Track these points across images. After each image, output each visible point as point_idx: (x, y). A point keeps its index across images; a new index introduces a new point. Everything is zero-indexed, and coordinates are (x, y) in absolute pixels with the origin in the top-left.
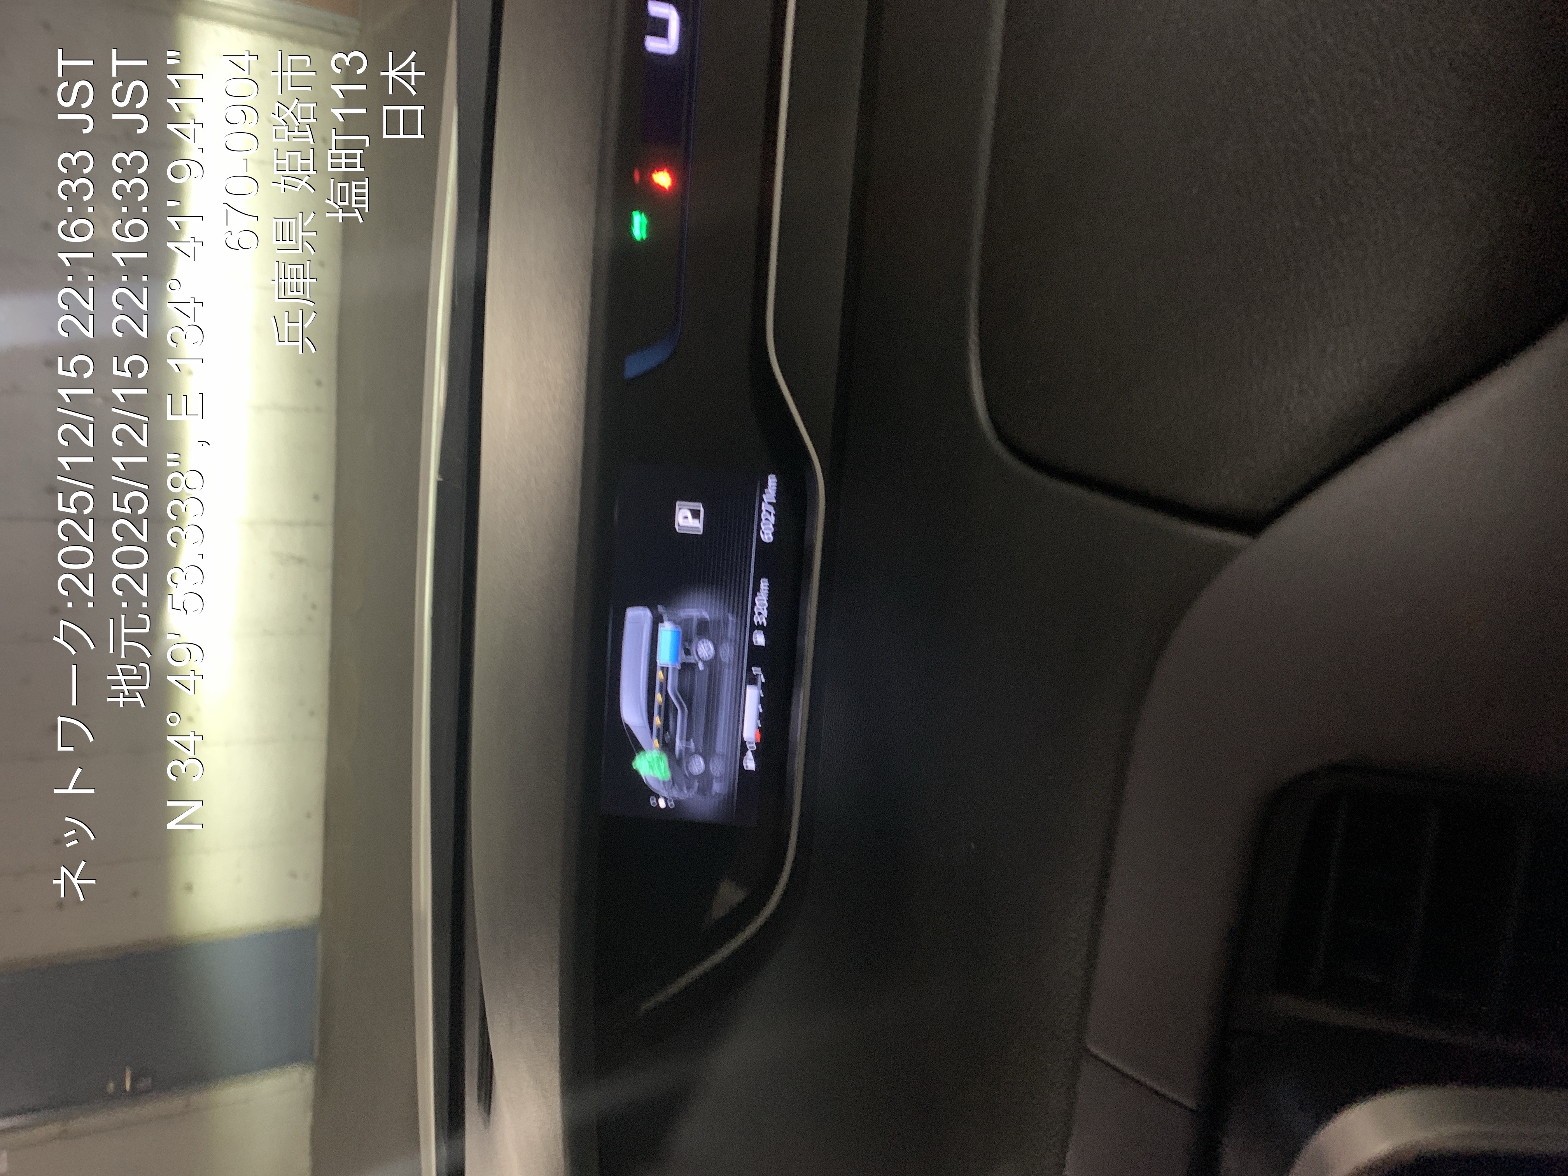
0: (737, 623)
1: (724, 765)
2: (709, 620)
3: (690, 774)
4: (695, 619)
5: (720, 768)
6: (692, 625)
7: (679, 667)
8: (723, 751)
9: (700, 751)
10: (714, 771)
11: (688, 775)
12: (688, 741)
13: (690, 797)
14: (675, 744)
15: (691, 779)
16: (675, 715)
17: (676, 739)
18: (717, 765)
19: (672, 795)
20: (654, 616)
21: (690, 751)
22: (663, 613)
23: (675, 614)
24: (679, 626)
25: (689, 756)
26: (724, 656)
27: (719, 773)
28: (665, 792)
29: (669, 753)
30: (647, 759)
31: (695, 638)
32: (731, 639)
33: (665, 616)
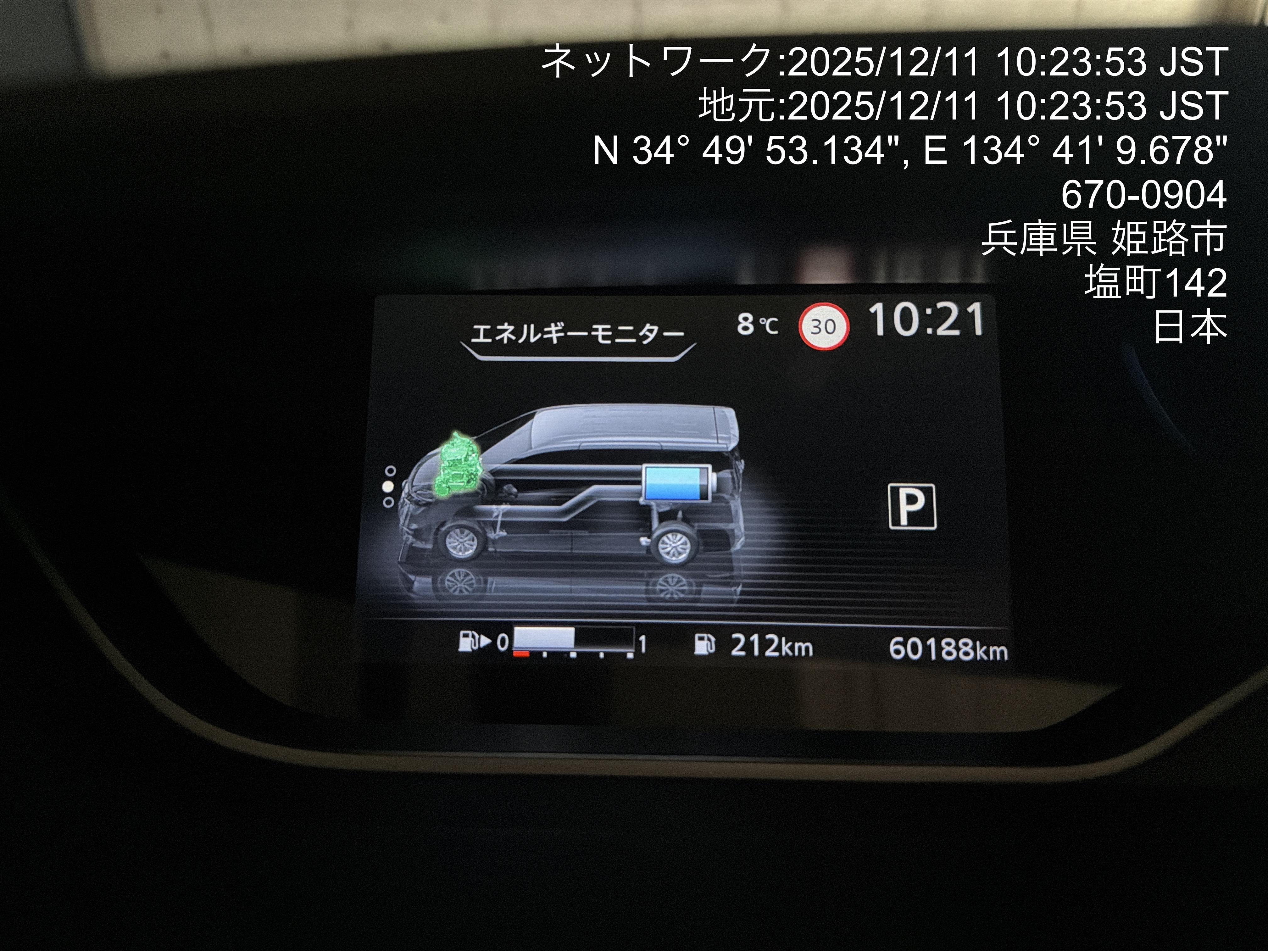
0: (731, 601)
1: (466, 593)
2: (733, 550)
3: (447, 533)
4: (731, 526)
5: (463, 586)
6: (721, 521)
7: (642, 501)
8: (493, 590)
9: (488, 548)
10: (451, 576)
11: (443, 529)
12: (504, 525)
13: (402, 536)
14: (499, 503)
15: (436, 534)
16: (552, 499)
17: (508, 504)
18: (463, 580)
19: (405, 504)
20: (724, 453)
21: (487, 530)
22: (734, 470)
23: (732, 492)
24: (713, 498)
25: (479, 529)
26: (667, 582)
27: (448, 585)
28: (409, 491)
29: (481, 493)
30: (468, 457)
31: (693, 527)
32: (699, 592)
33: (727, 472)
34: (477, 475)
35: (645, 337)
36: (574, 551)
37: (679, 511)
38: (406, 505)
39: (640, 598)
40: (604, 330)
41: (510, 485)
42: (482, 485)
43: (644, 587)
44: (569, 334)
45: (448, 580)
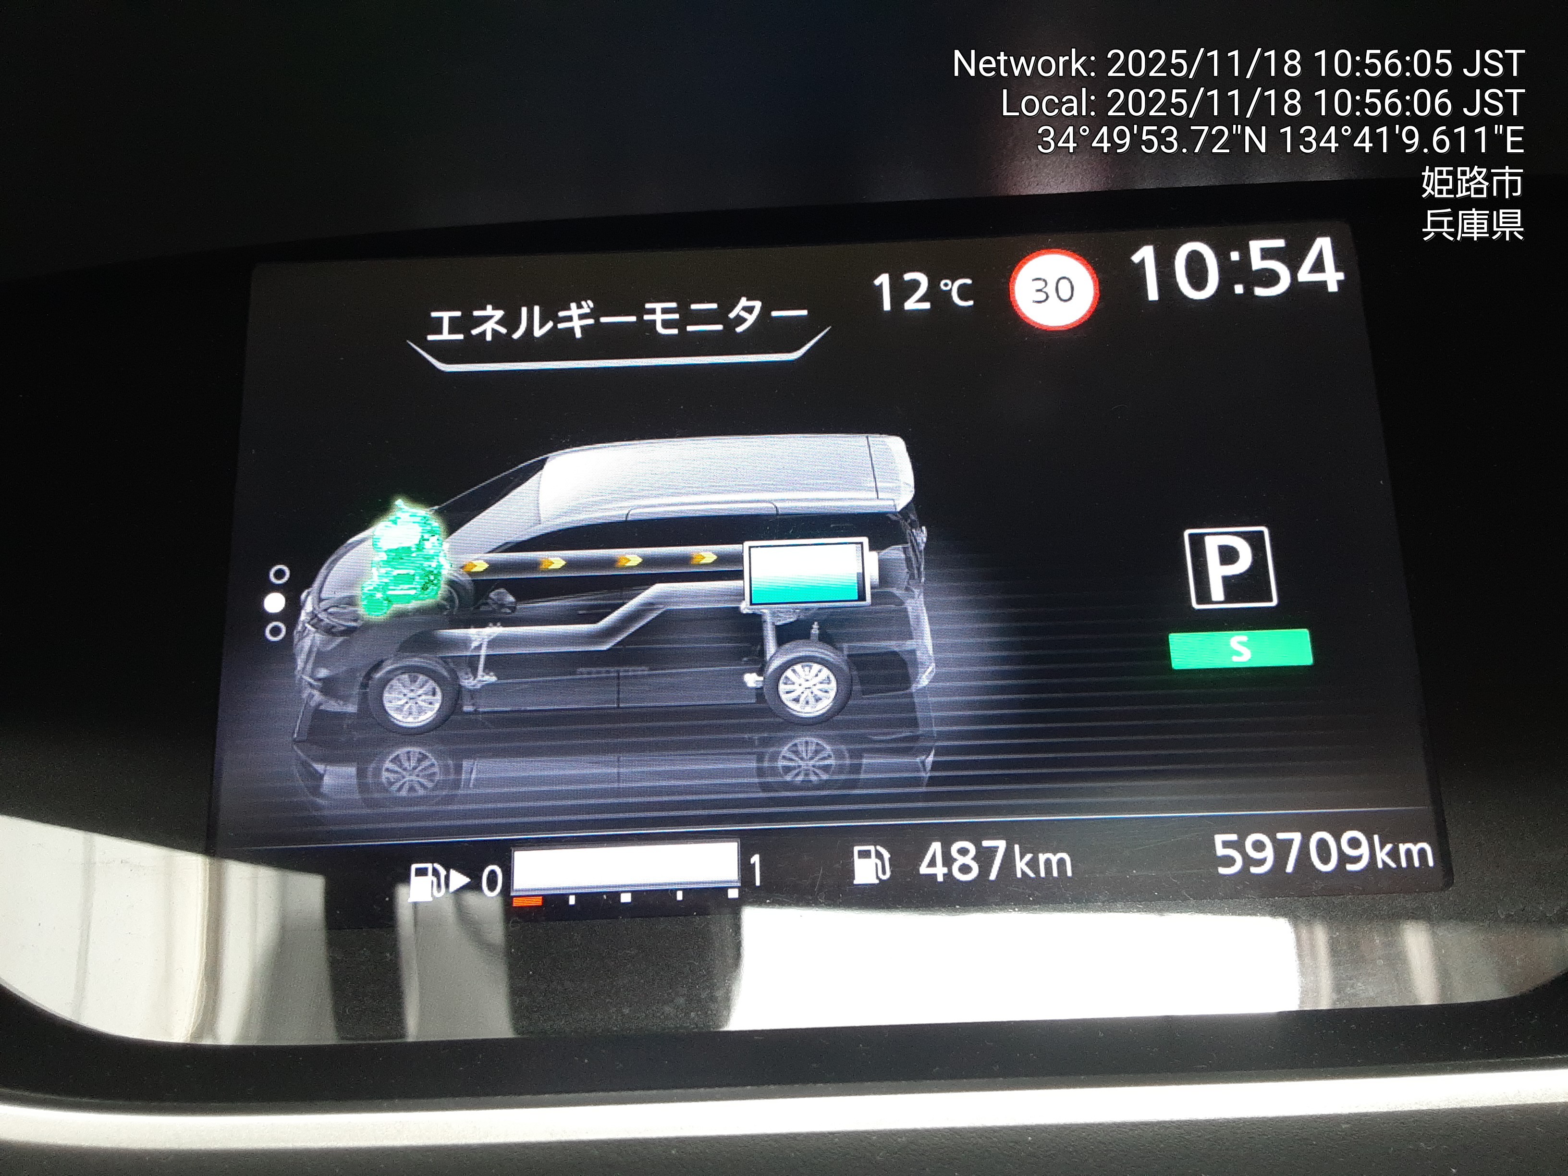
0: (917, 782)
1: (421, 792)
2: (914, 688)
3: (385, 682)
4: (909, 645)
5: (414, 778)
6: (890, 637)
7: (745, 607)
8: (471, 785)
9: (462, 706)
10: (392, 761)
11: (378, 675)
12: (492, 663)
13: (300, 692)
14: (482, 624)
15: (364, 685)
16: (580, 612)
17: (499, 624)
18: (415, 768)
19: (307, 632)
20: (890, 515)
21: (461, 674)
22: (909, 544)
23: (908, 584)
24: (873, 595)
25: (446, 674)
26: (796, 752)
27: (388, 778)
28: (314, 609)
29: (448, 607)
30: (425, 542)
31: (841, 650)
32: (856, 769)
33: (898, 549)
34: (439, 574)
35: (740, 320)
36: (621, 705)
37: (813, 624)
38: (308, 634)
39: (749, 785)
40: (665, 311)
41: (502, 590)
42: (450, 591)
43: (754, 765)
44: (603, 320)
45: (387, 770)
